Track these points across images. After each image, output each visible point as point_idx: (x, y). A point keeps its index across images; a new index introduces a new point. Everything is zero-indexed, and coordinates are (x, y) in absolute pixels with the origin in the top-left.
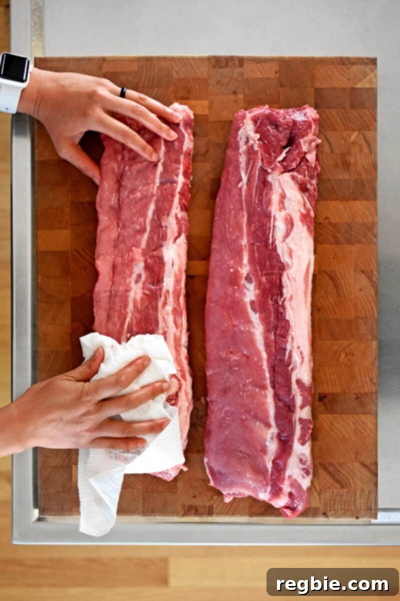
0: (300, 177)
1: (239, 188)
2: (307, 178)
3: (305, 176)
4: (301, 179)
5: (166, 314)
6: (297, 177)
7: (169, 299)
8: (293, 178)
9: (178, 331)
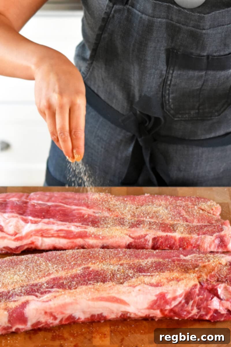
0: (197, 291)
1: (179, 255)
2: (197, 298)
3: (198, 295)
4: (195, 292)
5: (69, 226)
6: (196, 288)
7: (80, 228)
8: (195, 286)
9: (54, 231)
